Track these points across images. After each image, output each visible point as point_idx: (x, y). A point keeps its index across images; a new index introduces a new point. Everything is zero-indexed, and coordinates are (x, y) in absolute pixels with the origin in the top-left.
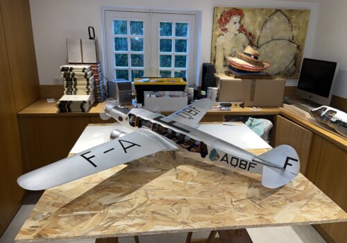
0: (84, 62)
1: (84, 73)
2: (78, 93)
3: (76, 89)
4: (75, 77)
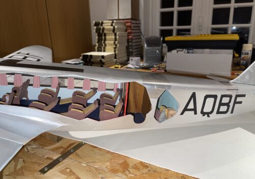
1: (112, 27)
2: (107, 48)
3: (105, 45)
4: (105, 31)
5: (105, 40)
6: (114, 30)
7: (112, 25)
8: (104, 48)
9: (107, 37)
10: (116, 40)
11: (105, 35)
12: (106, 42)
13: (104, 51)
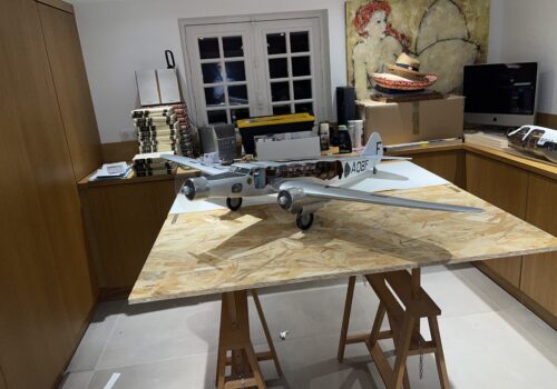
0: (163, 102)
1: (165, 118)
2: (159, 146)
3: (156, 142)
4: (154, 124)
5: (155, 135)
6: (168, 121)
7: (164, 115)
8: (155, 146)
9: (158, 131)
10: (172, 133)
11: (154, 128)
12: (158, 138)
13: (155, 151)
